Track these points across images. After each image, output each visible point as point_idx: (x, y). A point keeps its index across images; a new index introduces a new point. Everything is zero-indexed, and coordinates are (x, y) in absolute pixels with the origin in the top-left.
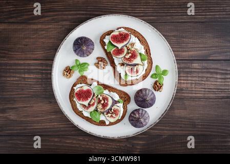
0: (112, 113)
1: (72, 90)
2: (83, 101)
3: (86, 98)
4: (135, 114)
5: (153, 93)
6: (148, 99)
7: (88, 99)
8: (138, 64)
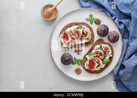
0: (106, 51)
1: (87, 70)
2: (95, 66)
3: (94, 64)
4: (110, 39)
5: (101, 25)
6: (104, 29)
7: (95, 63)
8: (83, 31)
